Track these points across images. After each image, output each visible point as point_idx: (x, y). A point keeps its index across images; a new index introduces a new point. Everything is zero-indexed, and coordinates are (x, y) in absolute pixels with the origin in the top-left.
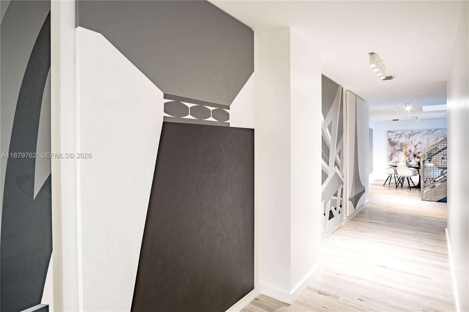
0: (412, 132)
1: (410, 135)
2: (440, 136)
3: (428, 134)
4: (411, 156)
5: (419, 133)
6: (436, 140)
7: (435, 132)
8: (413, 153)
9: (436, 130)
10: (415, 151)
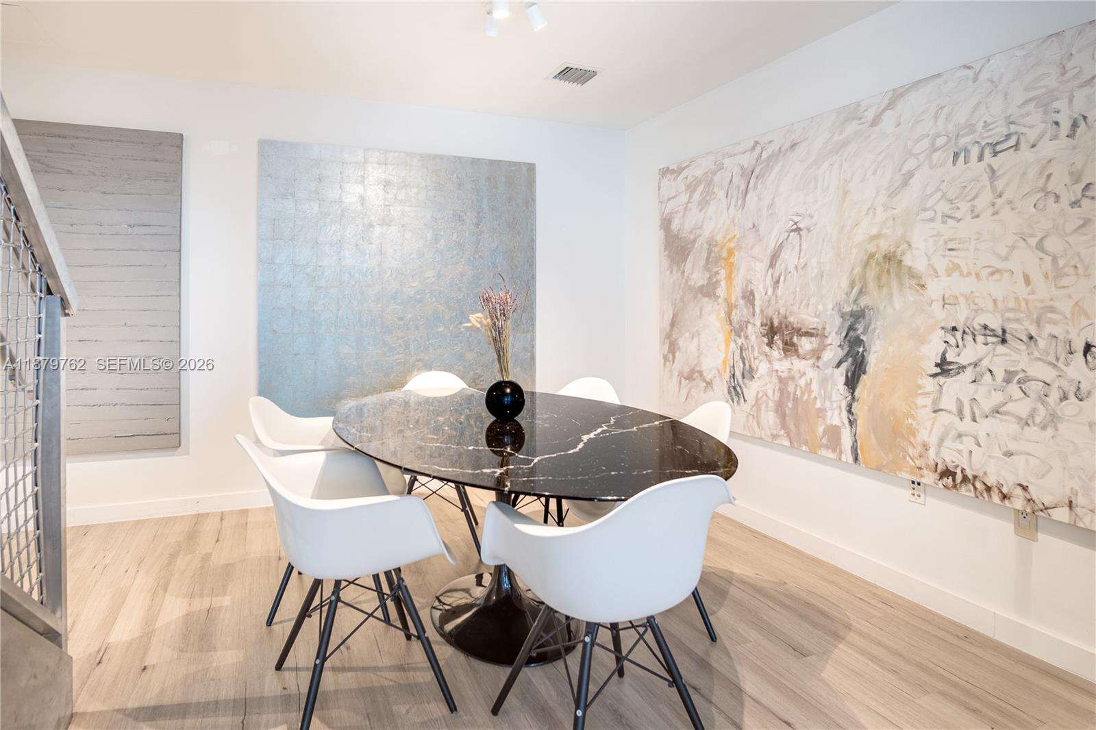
0: (758, 149)
1: (748, 174)
2: (925, 143)
3: (845, 144)
4: (754, 331)
5: (793, 146)
6: (891, 196)
7: (889, 118)
8: (762, 311)
9: (897, 96)
10: (770, 291)
